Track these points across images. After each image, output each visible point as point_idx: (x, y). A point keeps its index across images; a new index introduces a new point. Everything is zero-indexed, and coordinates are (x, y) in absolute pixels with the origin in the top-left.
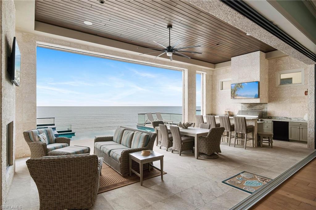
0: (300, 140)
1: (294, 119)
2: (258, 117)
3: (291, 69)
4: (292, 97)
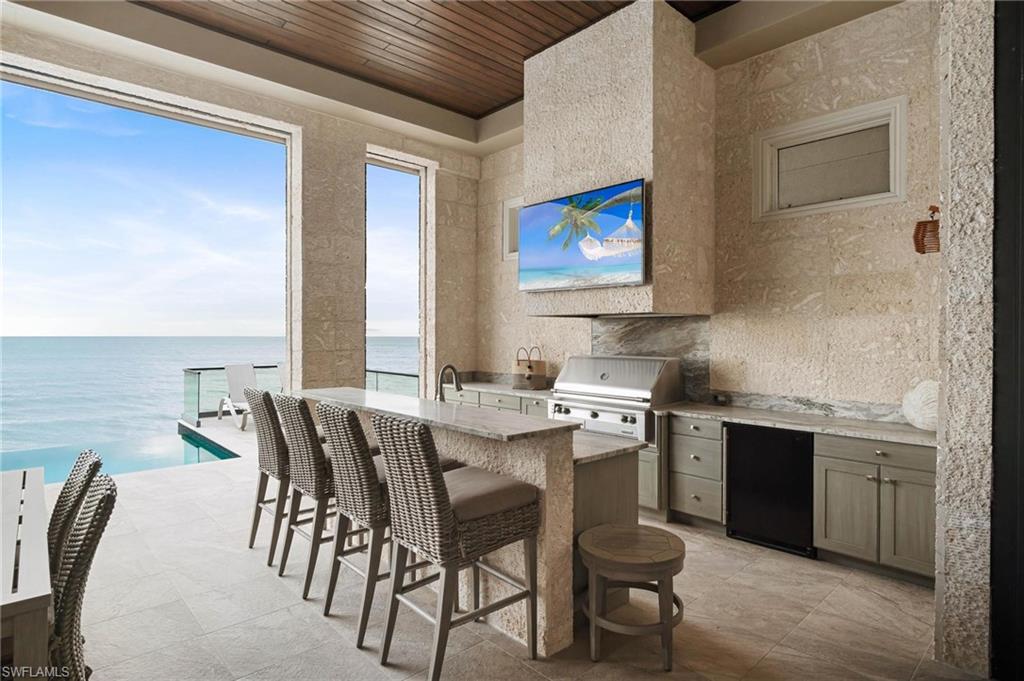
0: (884, 559)
1: (846, 414)
2: (648, 395)
3: (832, 110)
4: (838, 277)
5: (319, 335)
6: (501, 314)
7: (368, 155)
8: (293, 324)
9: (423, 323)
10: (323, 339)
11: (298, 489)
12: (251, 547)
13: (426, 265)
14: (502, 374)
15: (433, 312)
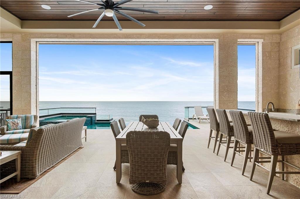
5: (223, 96)
6: (291, 88)
7: (238, 42)
8: (216, 93)
9: (257, 92)
10: (224, 97)
11: (222, 133)
12: (208, 148)
13: (258, 73)
14: (291, 110)
15: (261, 88)
